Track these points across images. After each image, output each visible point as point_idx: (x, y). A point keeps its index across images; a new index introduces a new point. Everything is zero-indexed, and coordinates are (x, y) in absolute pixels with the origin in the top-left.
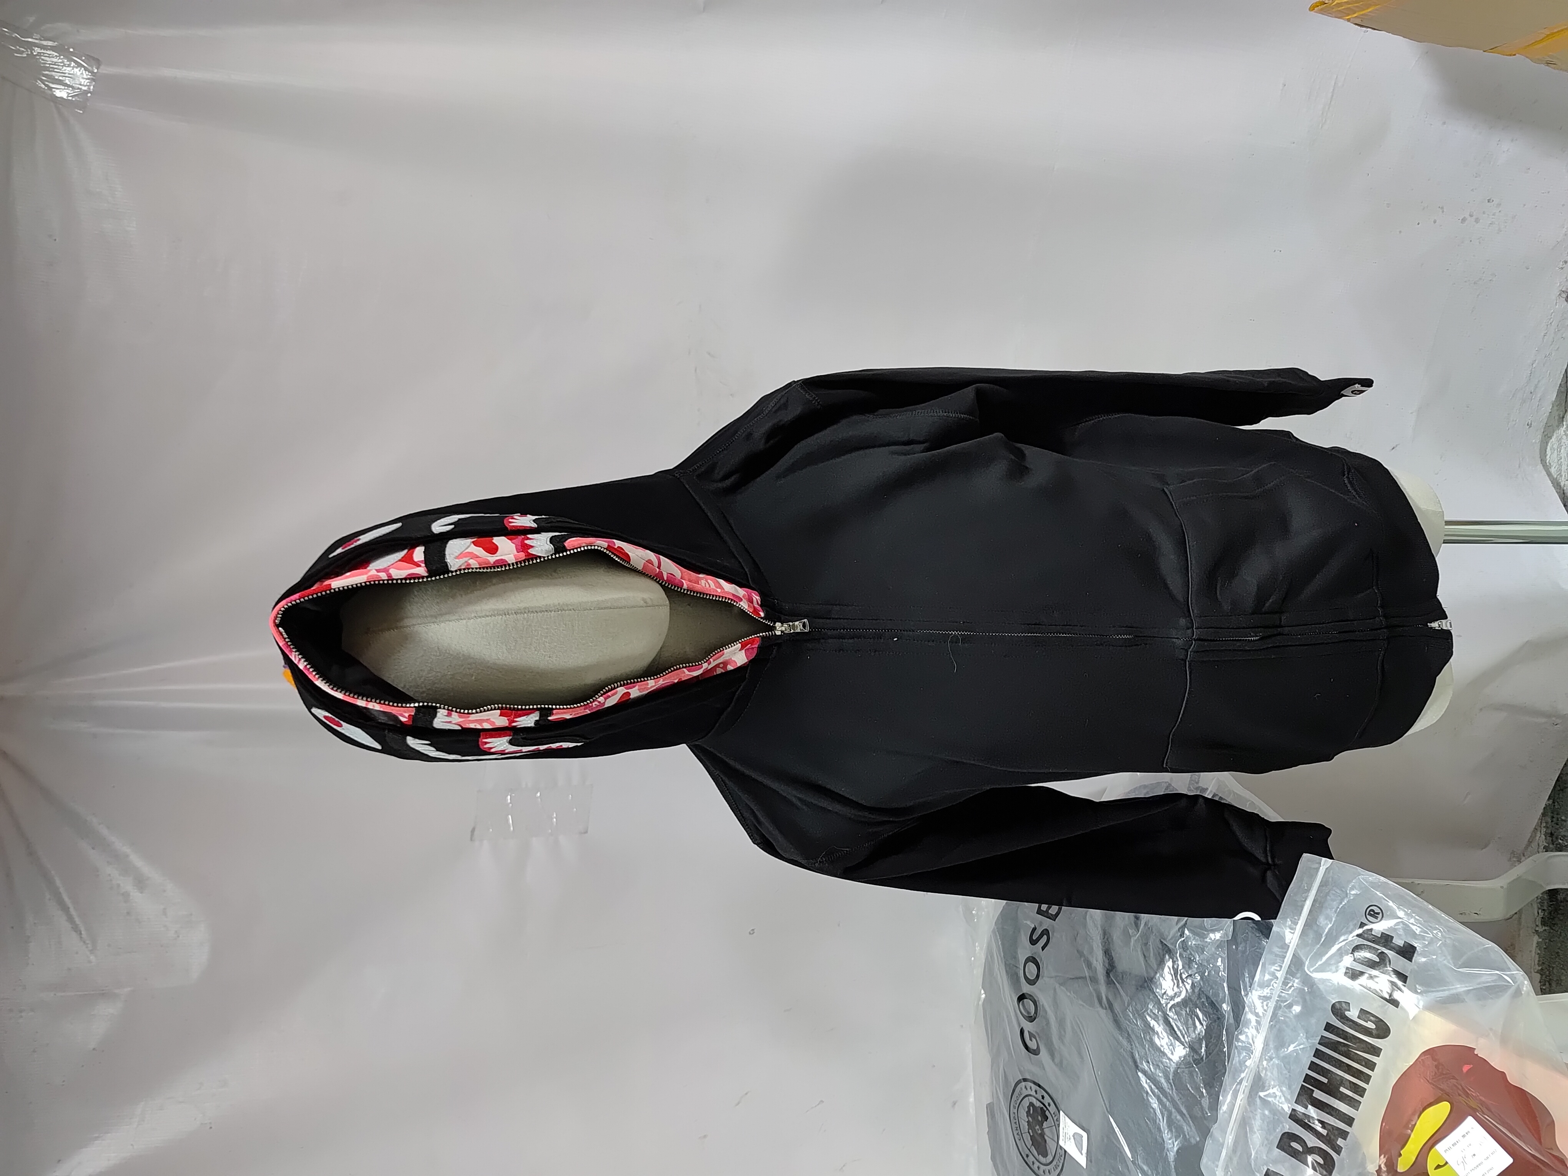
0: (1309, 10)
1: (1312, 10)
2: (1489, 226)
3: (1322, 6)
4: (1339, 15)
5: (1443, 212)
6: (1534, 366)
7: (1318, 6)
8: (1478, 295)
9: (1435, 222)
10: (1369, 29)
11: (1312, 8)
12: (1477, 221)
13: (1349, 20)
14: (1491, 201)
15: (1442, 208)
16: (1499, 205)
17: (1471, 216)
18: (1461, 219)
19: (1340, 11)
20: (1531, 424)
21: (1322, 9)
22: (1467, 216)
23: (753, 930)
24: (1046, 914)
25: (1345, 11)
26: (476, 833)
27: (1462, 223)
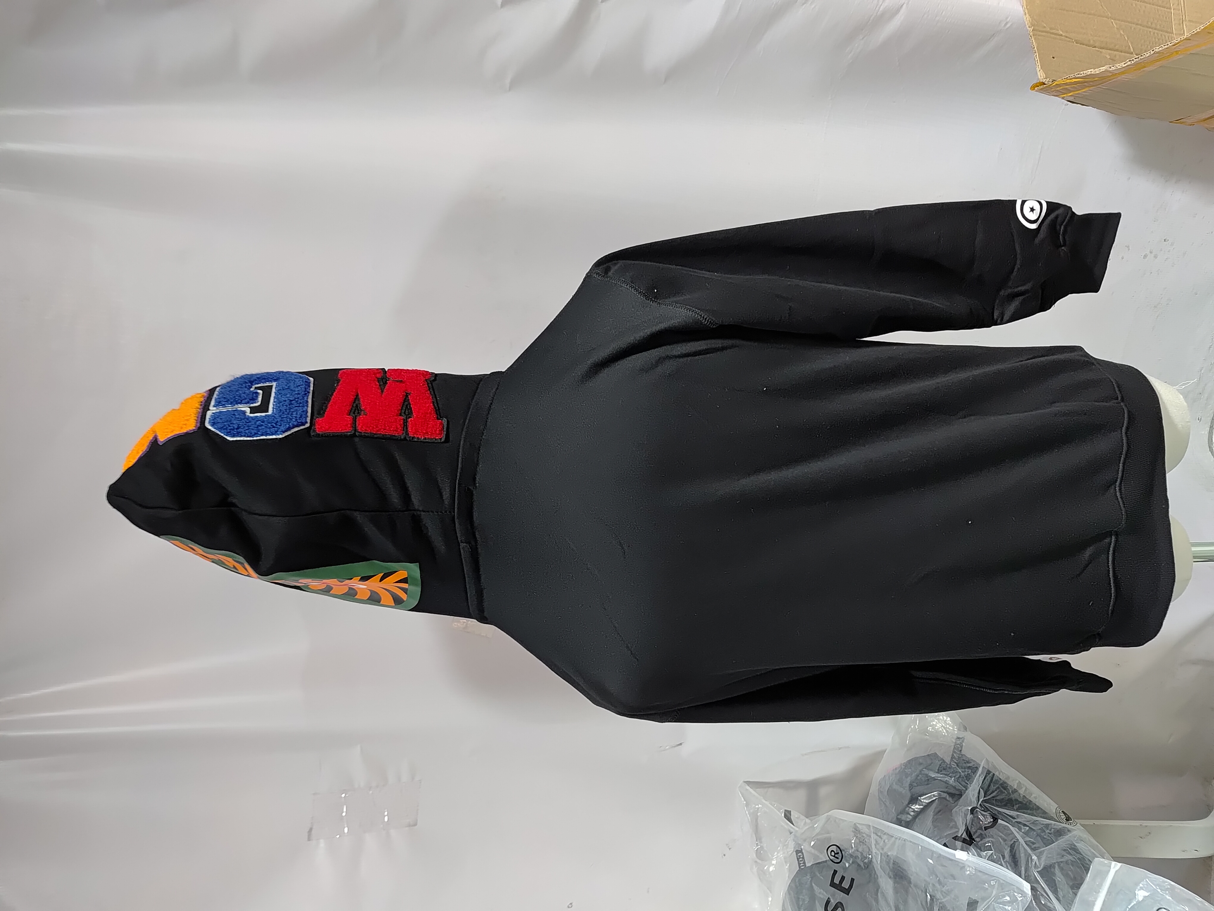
0: (1031, 89)
1: (1033, 90)
2: (1165, 261)
3: (1042, 87)
4: (1056, 94)
5: (1129, 250)
6: (1202, 371)
7: (1038, 86)
8: (1158, 316)
9: (1123, 258)
10: (1078, 105)
11: (1033, 88)
12: (1156, 257)
13: (1063, 98)
14: (1167, 240)
15: (1128, 247)
16: (1172, 244)
17: (1151, 252)
18: (1143, 255)
19: (1058, 90)
20: (1201, 419)
21: (1041, 89)
22: (1148, 252)
23: (571, 904)
24: (839, 888)
25: (1061, 91)
26: (313, 832)
27: (1144, 258)
